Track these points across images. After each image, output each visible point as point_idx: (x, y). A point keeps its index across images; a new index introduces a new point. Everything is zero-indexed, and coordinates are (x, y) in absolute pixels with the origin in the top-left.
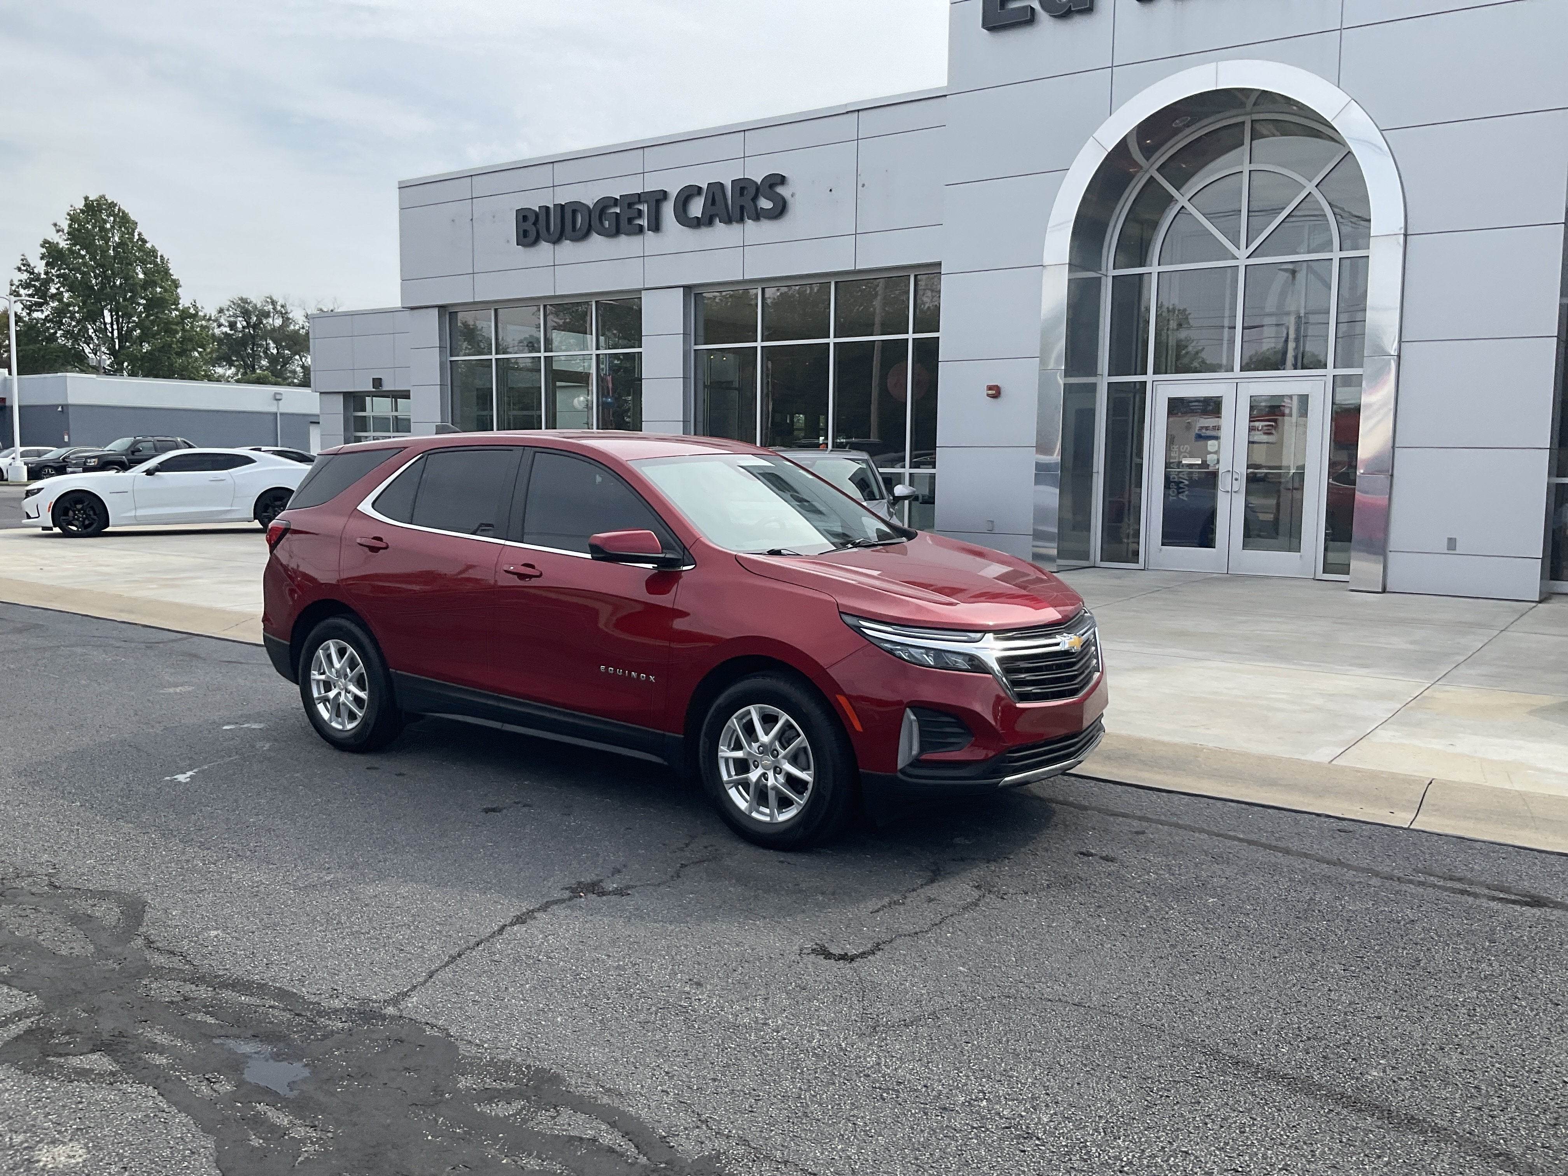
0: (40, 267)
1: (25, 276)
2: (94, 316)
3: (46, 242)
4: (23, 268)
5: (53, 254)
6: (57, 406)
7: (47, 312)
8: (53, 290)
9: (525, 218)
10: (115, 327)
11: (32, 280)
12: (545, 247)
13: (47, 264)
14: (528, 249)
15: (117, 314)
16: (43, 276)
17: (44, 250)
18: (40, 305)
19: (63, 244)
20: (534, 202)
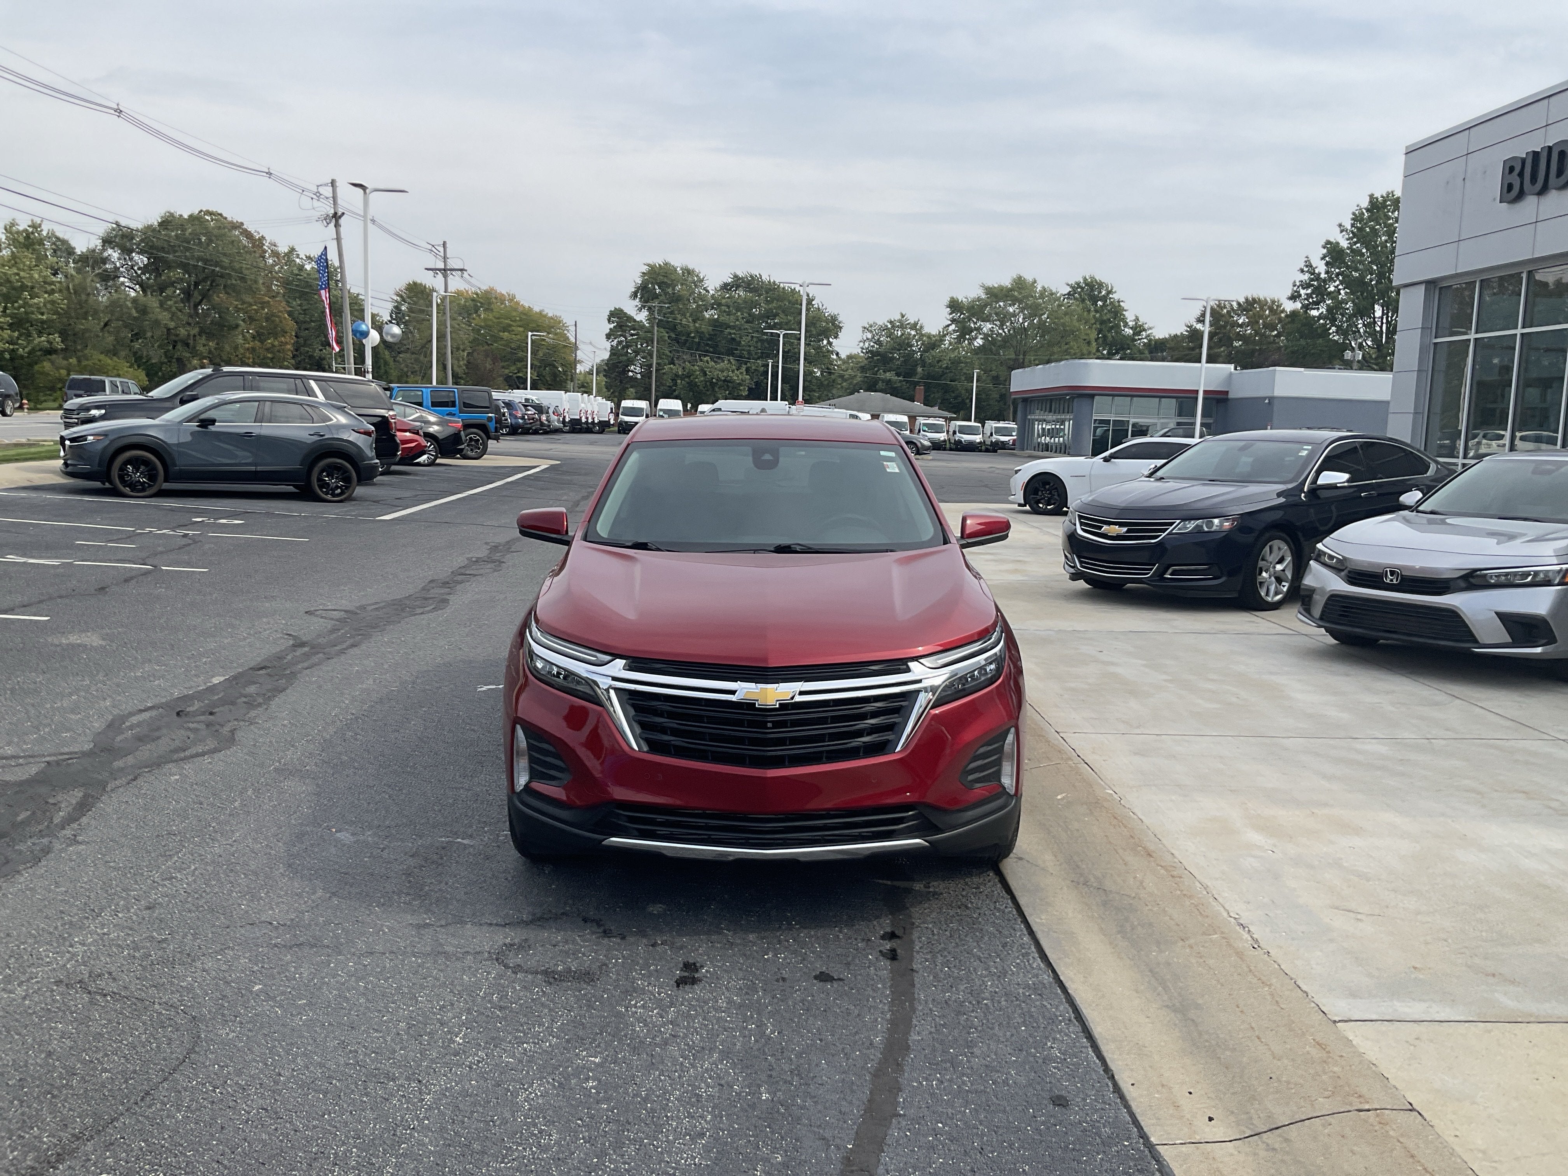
0: (1321, 268)
1: (1306, 277)
2: (1364, 311)
3: (1328, 242)
4: (1306, 269)
5: (1334, 253)
6: (1265, 398)
7: (1323, 310)
8: (1332, 289)
9: (1512, 169)
10: (1384, 321)
11: (1312, 280)
12: (1531, 201)
13: (1327, 264)
14: (1511, 206)
15: (1388, 309)
16: (1323, 276)
17: (1325, 251)
18: (1317, 303)
19: (1344, 244)
20: (1521, 149)
